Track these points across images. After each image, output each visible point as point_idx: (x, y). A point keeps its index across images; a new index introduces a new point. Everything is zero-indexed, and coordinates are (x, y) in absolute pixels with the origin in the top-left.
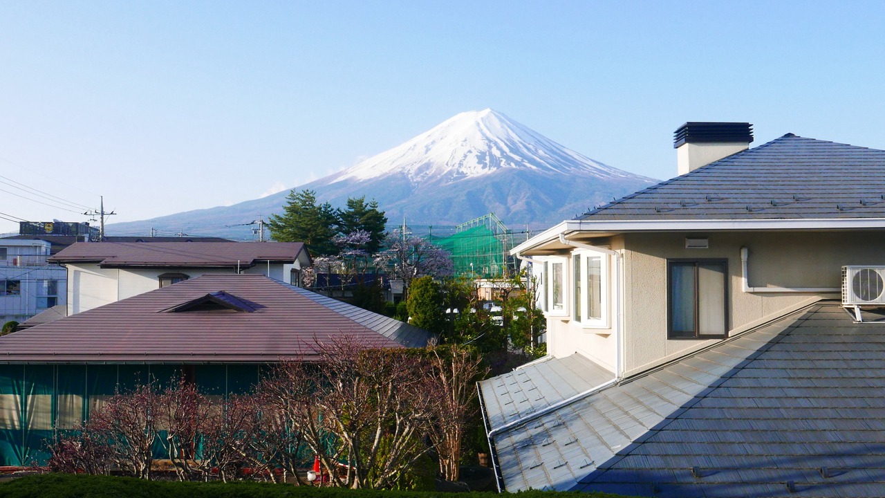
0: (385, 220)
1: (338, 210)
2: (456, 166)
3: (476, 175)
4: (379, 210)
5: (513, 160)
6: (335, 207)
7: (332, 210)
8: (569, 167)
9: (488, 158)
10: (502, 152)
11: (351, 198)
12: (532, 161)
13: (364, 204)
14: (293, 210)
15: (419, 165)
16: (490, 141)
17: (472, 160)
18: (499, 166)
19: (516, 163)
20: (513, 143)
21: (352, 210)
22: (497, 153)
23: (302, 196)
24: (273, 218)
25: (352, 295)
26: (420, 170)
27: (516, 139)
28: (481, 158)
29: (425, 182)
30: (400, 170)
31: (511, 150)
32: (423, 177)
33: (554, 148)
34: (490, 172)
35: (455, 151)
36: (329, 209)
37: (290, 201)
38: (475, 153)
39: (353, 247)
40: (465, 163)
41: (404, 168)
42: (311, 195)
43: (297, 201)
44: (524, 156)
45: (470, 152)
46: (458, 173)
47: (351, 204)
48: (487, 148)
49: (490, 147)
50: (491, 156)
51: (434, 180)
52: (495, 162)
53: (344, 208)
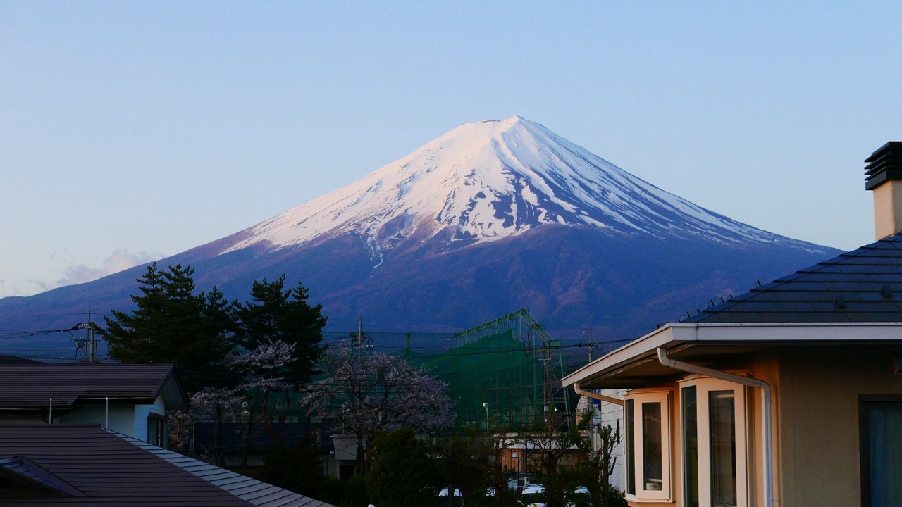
0: (323, 323)
1: (235, 303)
2: (456, 222)
3: (492, 239)
4: (311, 302)
5: (560, 210)
6: (229, 297)
7: (225, 303)
8: (665, 223)
9: (514, 207)
10: (541, 196)
11: (260, 281)
12: (596, 213)
13: (283, 291)
14: (151, 302)
15: (387, 219)
16: (518, 175)
17: (485, 211)
18: (534, 221)
19: (567, 215)
20: (561, 180)
21: (261, 304)
22: (531, 198)
23: (169, 277)
24: (114, 319)
25: (262, 464)
26: (389, 228)
27: (566, 172)
28: (501, 207)
29: (401, 249)
30: (350, 228)
31: (558, 193)
32: (393, 241)
33: (637, 190)
34: (518, 233)
35: (453, 194)
36: (219, 302)
37: (147, 286)
38: (491, 197)
39: (261, 372)
40: (471, 215)
41: (358, 225)
42: (185, 276)
43: (159, 287)
44: (580, 205)
45: (481, 195)
46: (459, 234)
47: (258, 291)
48: (511, 188)
49: (518, 188)
50: (522, 203)
51: (414, 248)
52: (527, 213)
53: (247, 299)
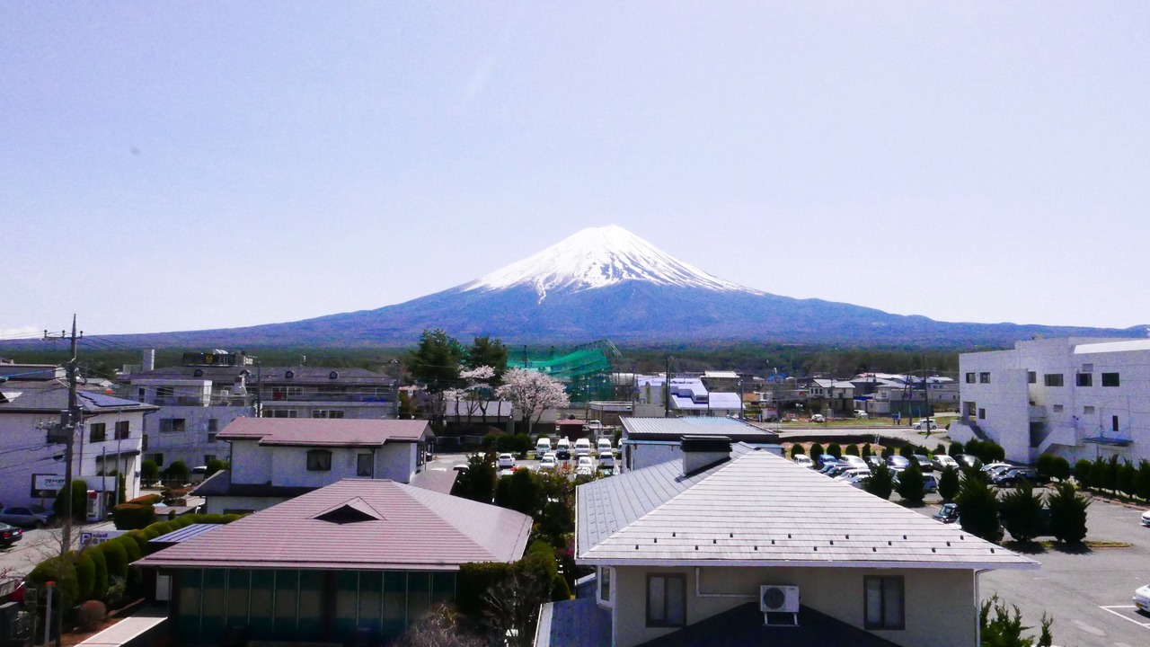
2: (582, 277)
3: (600, 285)
5: (633, 272)
8: (685, 278)
9: (611, 270)
10: (624, 264)
12: (651, 274)
15: (547, 275)
16: (613, 254)
17: (597, 271)
18: (621, 277)
19: (638, 275)
20: (635, 257)
22: (619, 266)
26: (548, 280)
27: (636, 253)
28: (605, 270)
29: (554, 290)
31: (633, 263)
32: (551, 286)
33: (672, 262)
34: (612, 283)
35: (580, 263)
38: (600, 265)
40: (589, 273)
41: (534, 278)
44: (644, 270)
45: (594, 264)
46: (583, 283)
48: (610, 261)
49: (613, 260)
50: (614, 268)
51: (561, 288)
52: (617, 273)
